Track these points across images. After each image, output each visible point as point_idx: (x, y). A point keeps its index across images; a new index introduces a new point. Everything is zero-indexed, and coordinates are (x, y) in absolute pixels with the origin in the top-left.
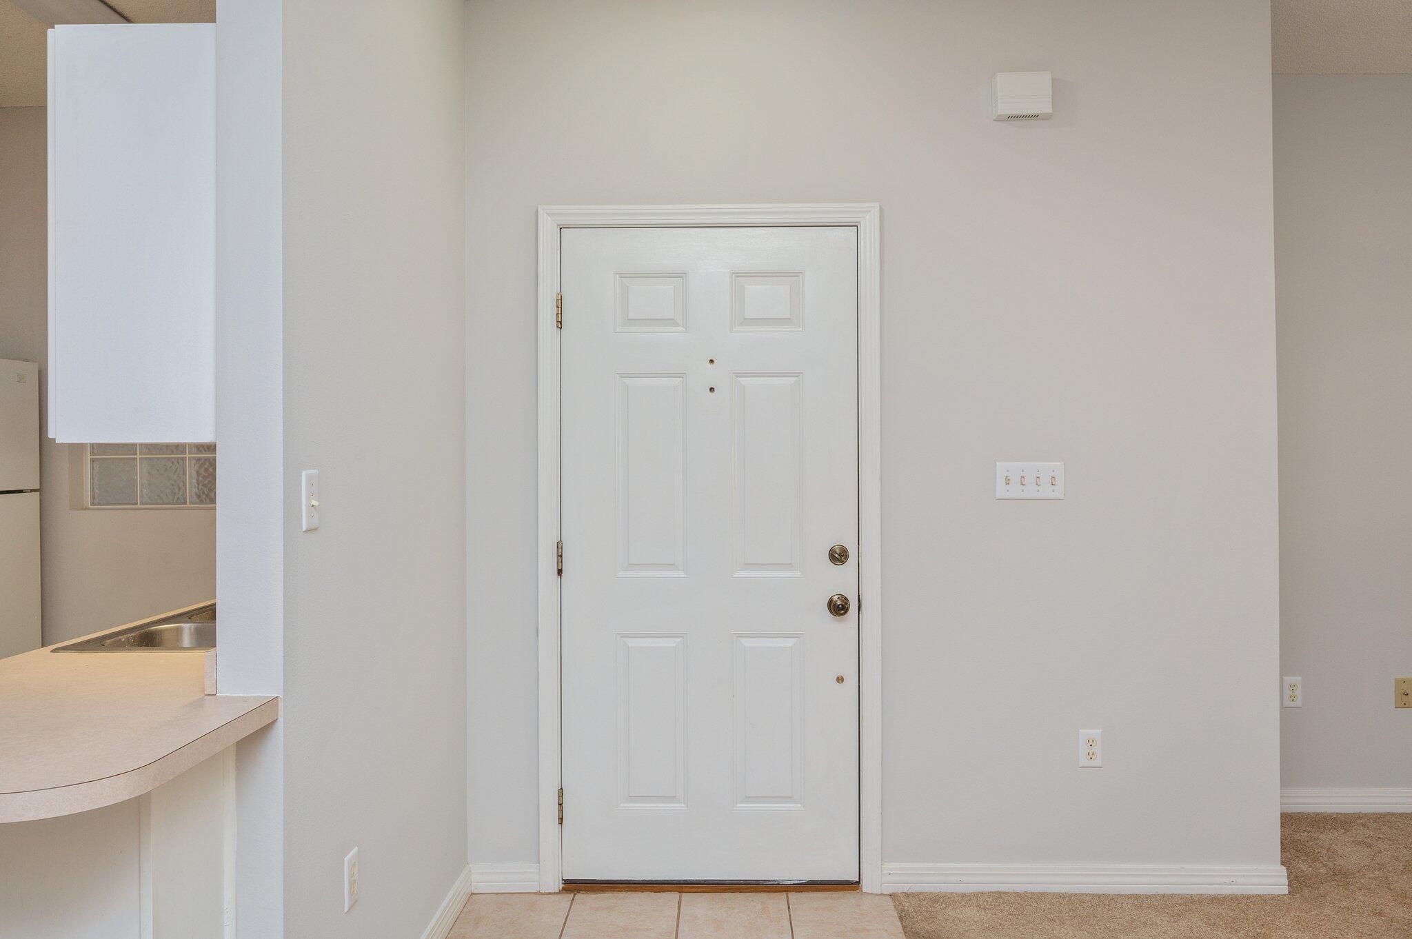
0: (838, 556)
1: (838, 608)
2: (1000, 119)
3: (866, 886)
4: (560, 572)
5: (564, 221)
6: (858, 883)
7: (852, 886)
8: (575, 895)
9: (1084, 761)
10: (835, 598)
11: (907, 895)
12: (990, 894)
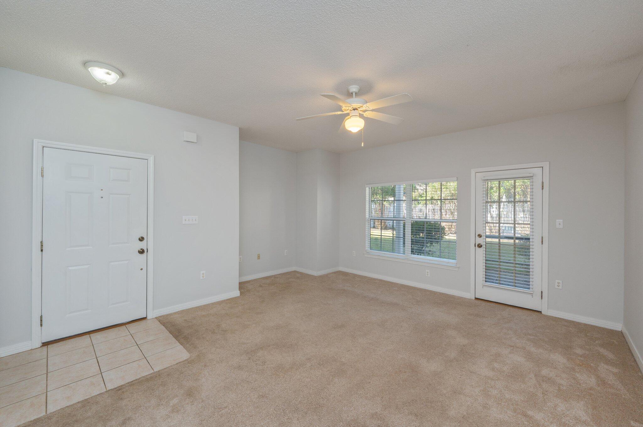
0: (141, 239)
1: (142, 252)
2: (184, 141)
3: (148, 318)
4: (42, 250)
5: (44, 145)
6: (146, 317)
7: (144, 318)
8: (47, 346)
9: (201, 278)
10: (140, 250)
11: (160, 317)
12: (180, 311)
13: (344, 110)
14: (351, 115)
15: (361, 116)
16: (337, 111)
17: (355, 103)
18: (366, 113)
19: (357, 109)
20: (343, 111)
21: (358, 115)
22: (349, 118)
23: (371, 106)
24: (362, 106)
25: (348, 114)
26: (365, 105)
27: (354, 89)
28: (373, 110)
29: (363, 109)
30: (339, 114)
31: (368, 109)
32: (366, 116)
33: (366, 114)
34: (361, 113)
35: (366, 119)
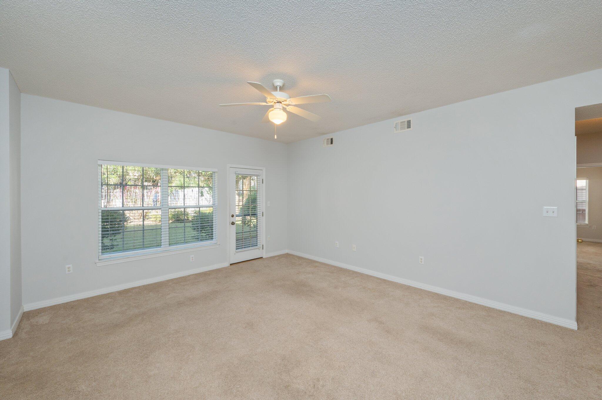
13: (269, 102)
14: (275, 107)
15: (284, 109)
16: (262, 102)
17: (279, 95)
18: (289, 107)
19: (280, 102)
20: (267, 103)
21: (282, 108)
22: (273, 110)
23: (294, 101)
24: (286, 101)
25: (272, 106)
26: (289, 100)
27: (278, 82)
28: (295, 106)
29: (287, 103)
30: (263, 105)
31: (290, 103)
32: (288, 110)
33: (289, 109)
34: (285, 106)
35: (288, 113)
